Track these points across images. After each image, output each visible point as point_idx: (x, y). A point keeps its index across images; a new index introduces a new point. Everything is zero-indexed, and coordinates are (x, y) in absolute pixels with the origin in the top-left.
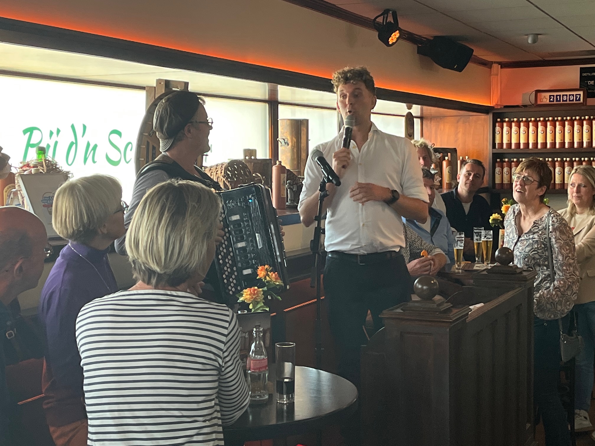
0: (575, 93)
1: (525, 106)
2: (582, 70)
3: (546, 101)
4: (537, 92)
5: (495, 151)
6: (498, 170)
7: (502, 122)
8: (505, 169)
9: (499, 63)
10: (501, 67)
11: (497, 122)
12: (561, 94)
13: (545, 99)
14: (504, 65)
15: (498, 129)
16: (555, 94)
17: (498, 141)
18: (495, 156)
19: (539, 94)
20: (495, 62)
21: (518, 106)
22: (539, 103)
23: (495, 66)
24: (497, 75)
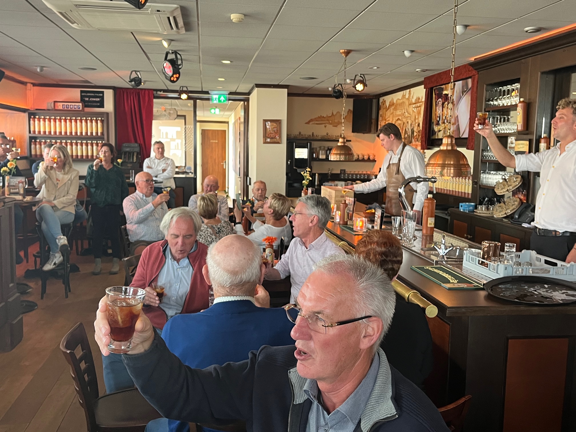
0: (77, 104)
1: (49, 110)
2: (82, 92)
3: (61, 108)
4: (55, 102)
5: (31, 135)
6: (33, 146)
7: (35, 118)
8: (38, 146)
9: (32, 83)
10: (33, 86)
11: (31, 118)
12: (69, 104)
13: (60, 106)
14: (34, 85)
15: (32, 122)
16: (66, 104)
17: (32, 129)
18: (31, 138)
19: (56, 103)
20: (29, 83)
21: (44, 110)
22: (56, 108)
23: (29, 85)
24: (31, 90)
